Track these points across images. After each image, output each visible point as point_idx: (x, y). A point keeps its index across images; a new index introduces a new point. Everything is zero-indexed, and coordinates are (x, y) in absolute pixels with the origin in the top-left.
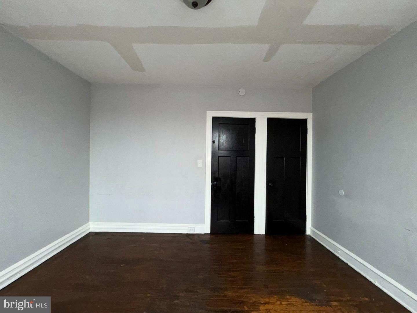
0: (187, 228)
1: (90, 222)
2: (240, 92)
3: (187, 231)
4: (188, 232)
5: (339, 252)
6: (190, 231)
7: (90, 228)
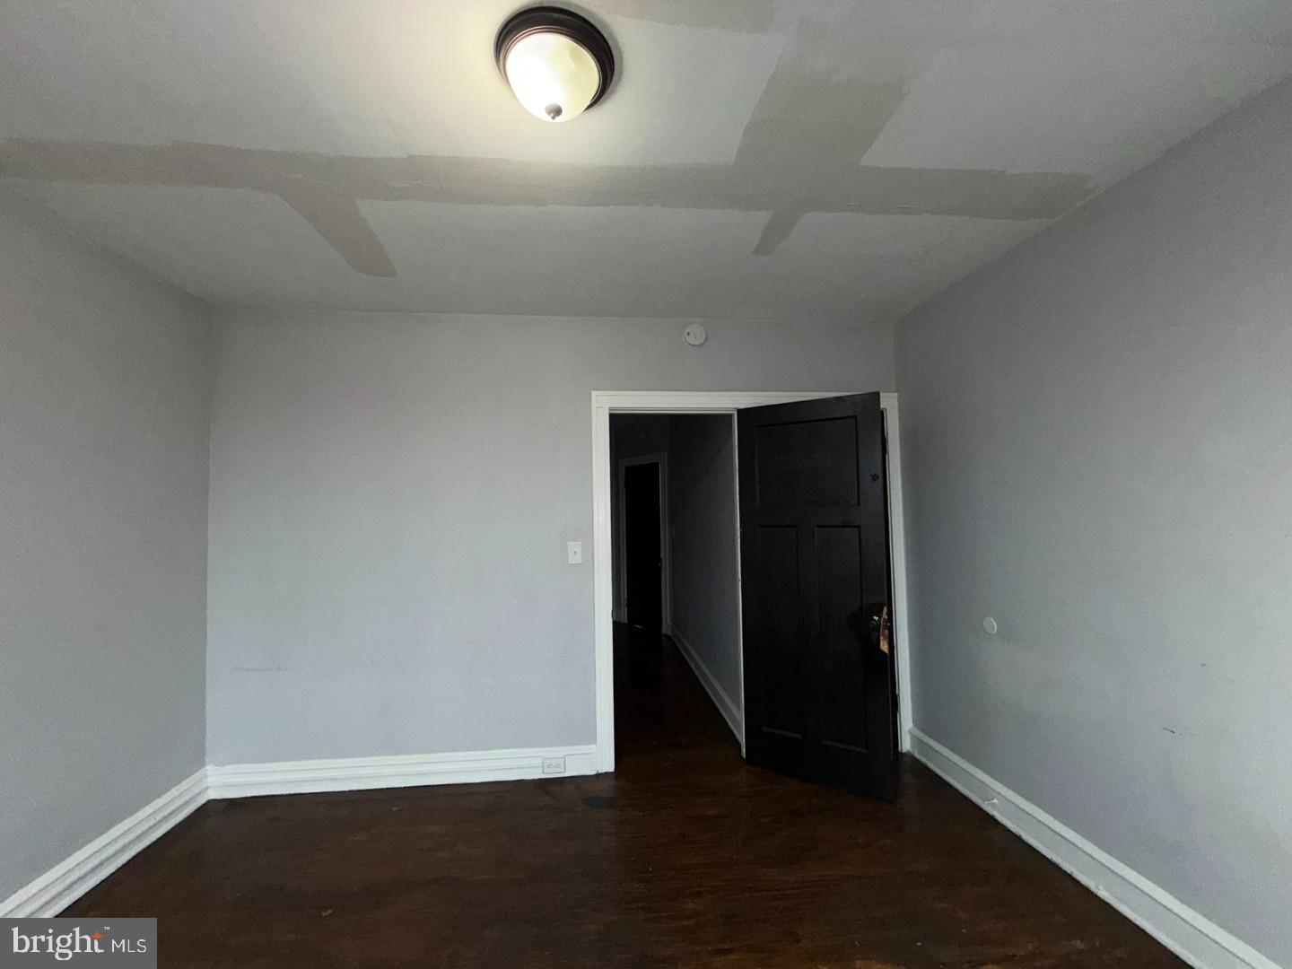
0: (540, 761)
1: (209, 768)
2: (688, 334)
3: (540, 771)
4: (543, 773)
5: (995, 801)
6: (551, 770)
7: (208, 788)
